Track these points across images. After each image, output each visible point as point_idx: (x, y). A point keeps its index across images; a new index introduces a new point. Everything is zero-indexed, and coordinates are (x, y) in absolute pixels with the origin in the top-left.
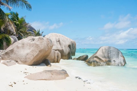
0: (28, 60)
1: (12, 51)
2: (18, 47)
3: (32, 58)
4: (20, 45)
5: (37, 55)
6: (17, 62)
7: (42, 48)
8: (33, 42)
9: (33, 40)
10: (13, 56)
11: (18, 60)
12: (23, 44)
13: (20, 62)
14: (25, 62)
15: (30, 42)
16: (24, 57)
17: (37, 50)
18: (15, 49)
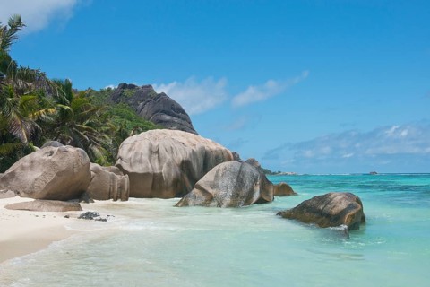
0: (36, 190)
1: (13, 174)
2: (23, 168)
3: (43, 186)
4: (27, 164)
5: (53, 182)
6: (18, 193)
7: (64, 168)
8: (50, 157)
9: (52, 153)
10: (13, 183)
11: (21, 191)
12: (32, 162)
13: (22, 194)
14: (30, 194)
15: (45, 157)
16: (30, 185)
17: (52, 173)
18: (18, 171)
